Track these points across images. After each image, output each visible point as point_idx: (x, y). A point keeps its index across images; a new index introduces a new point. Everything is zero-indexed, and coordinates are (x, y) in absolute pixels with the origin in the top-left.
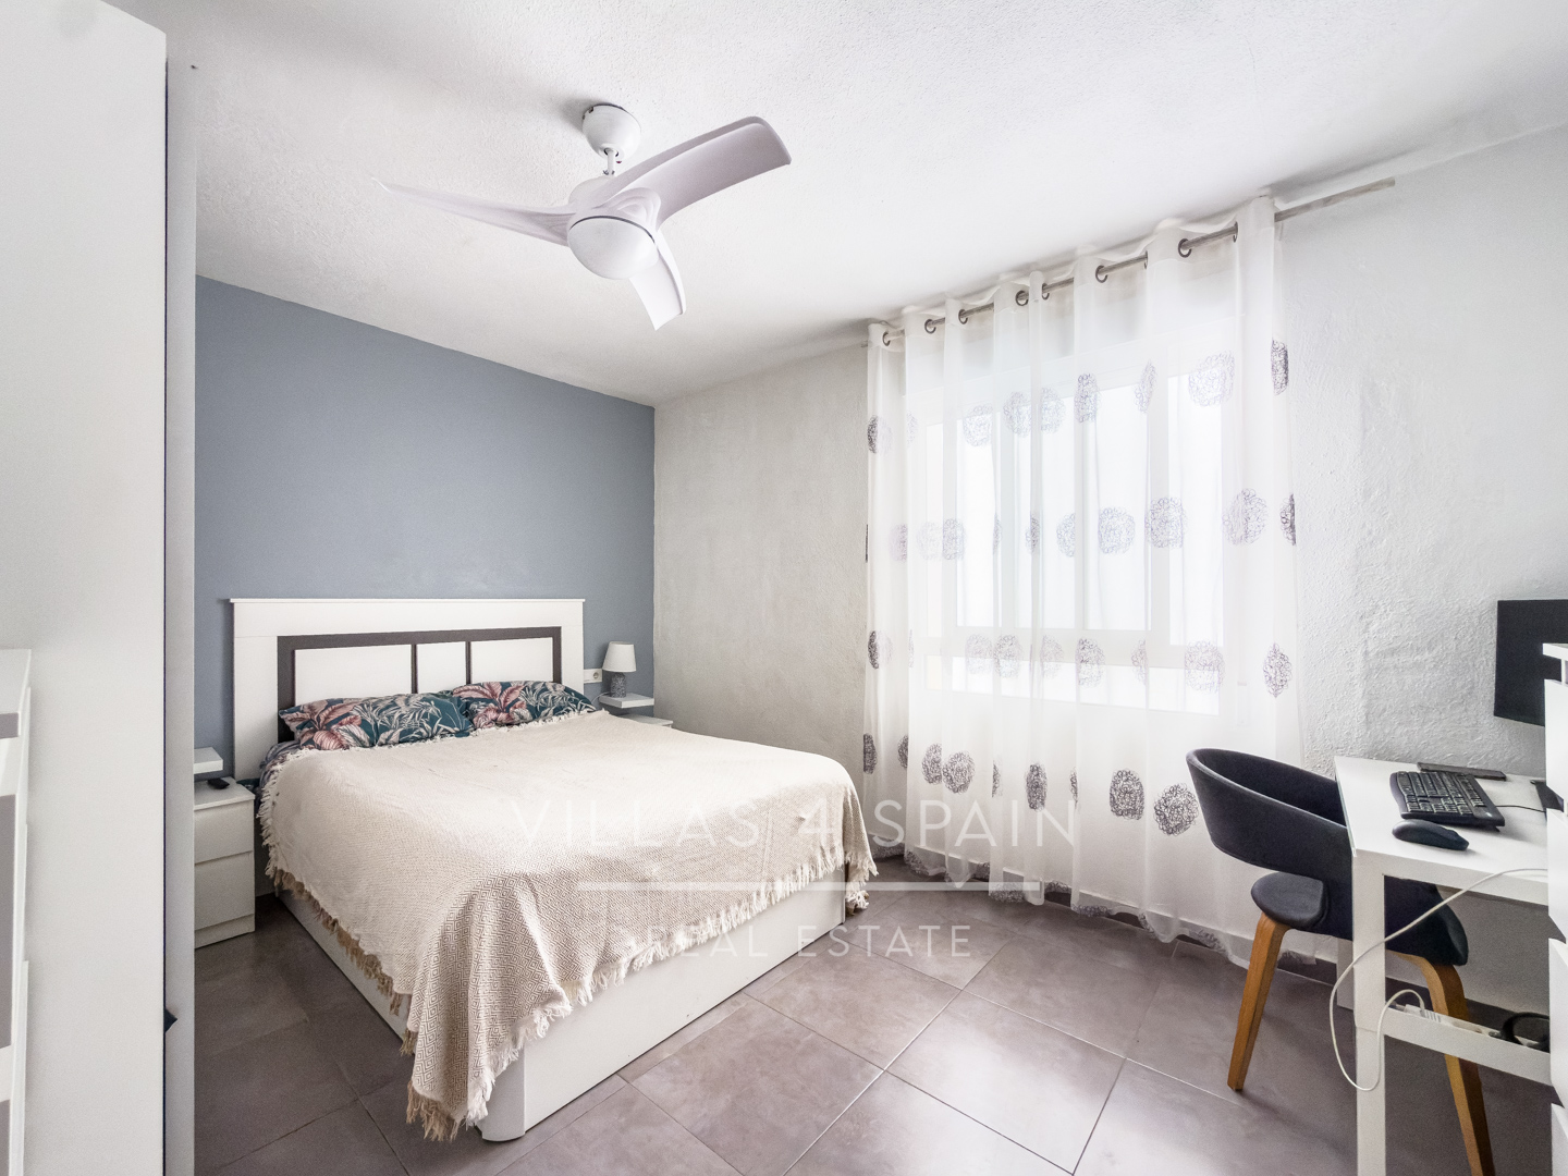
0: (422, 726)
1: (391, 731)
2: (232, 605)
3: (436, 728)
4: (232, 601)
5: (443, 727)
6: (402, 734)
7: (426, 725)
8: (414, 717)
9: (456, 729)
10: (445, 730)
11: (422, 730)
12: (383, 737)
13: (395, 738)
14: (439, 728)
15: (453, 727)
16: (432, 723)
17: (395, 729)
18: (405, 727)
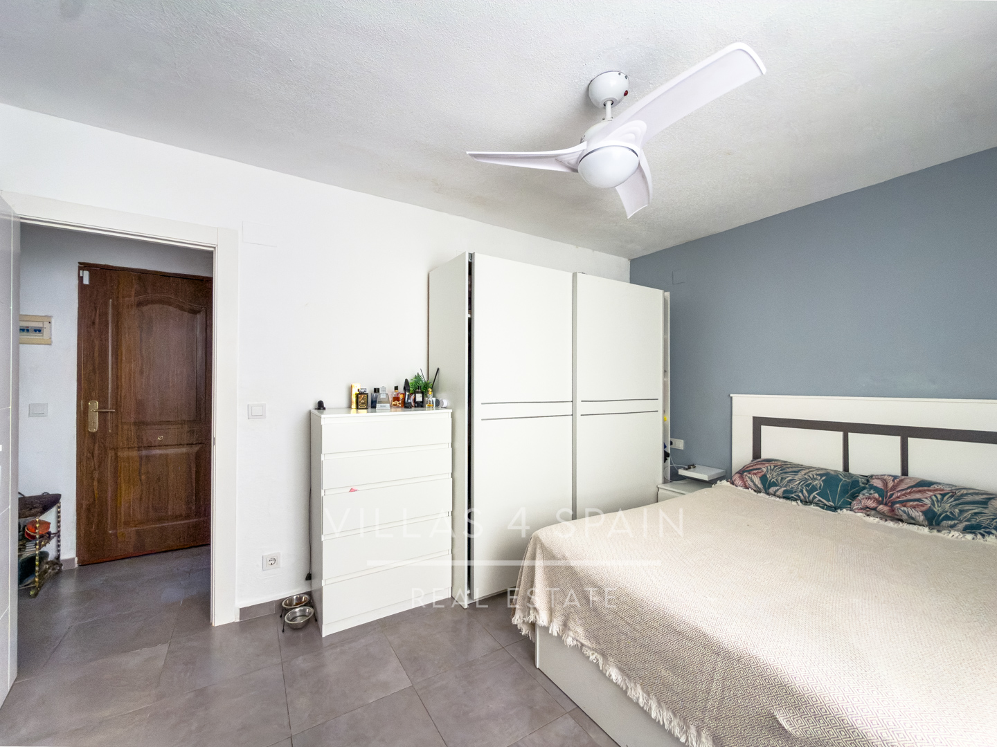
0: (802, 491)
1: (778, 488)
2: (732, 398)
3: (812, 496)
4: (731, 395)
5: (819, 498)
6: (785, 492)
7: (804, 491)
8: (799, 483)
9: (832, 503)
10: (819, 500)
11: (800, 494)
12: (772, 490)
13: (780, 493)
14: (814, 497)
15: (828, 501)
16: (810, 492)
17: (781, 487)
18: (788, 488)
